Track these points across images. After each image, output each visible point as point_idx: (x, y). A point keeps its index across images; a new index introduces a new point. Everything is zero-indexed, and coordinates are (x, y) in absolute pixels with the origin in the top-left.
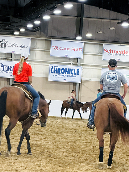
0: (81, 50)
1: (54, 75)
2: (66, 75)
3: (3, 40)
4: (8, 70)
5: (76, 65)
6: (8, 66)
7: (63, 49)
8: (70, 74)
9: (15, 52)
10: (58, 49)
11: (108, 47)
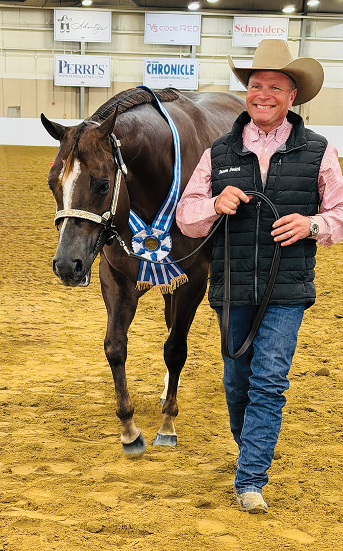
0: (196, 29)
1: (152, 78)
5: (188, 57)
7: (167, 28)
9: (85, 39)
10: (158, 28)
11: (242, 20)
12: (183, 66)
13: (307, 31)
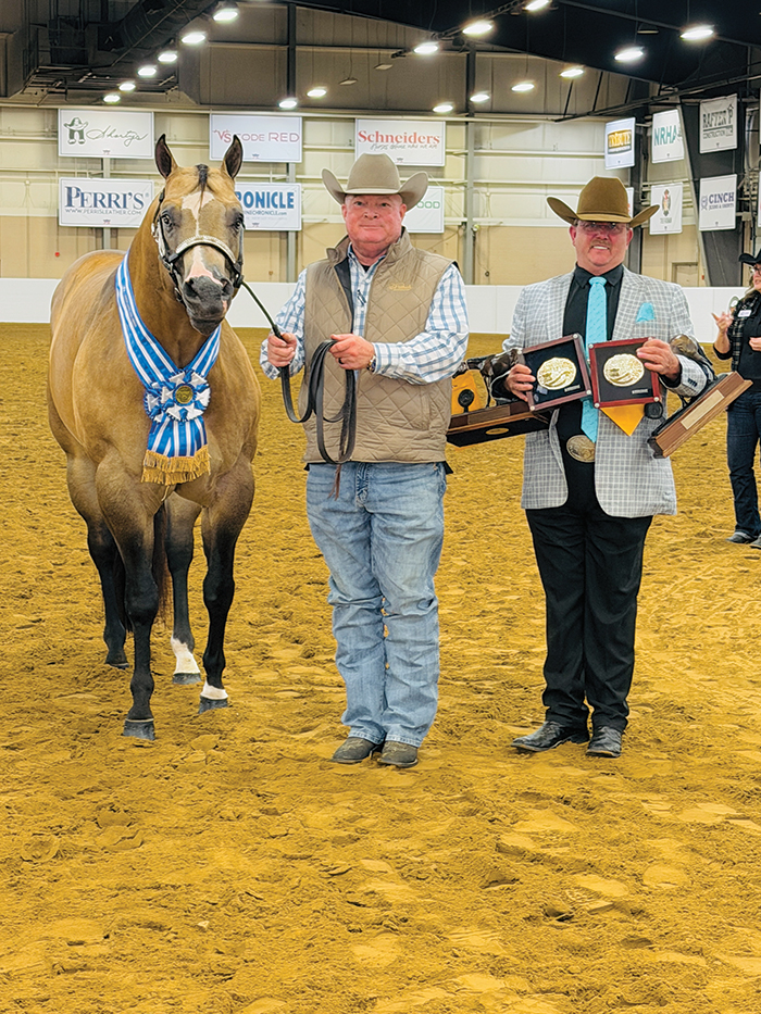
0: (294, 137)
2: (257, 210)
3: (74, 121)
4: (95, 206)
6: (95, 195)
7: (246, 137)
8: (268, 206)
9: (110, 153)
11: (368, 125)
12: (275, 194)
13: (476, 141)
